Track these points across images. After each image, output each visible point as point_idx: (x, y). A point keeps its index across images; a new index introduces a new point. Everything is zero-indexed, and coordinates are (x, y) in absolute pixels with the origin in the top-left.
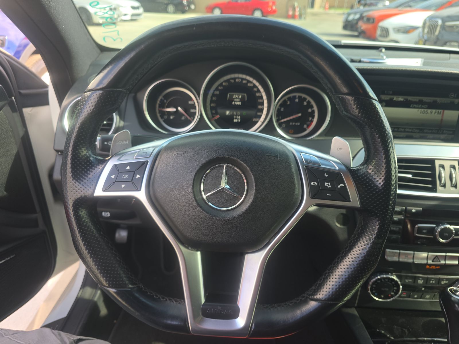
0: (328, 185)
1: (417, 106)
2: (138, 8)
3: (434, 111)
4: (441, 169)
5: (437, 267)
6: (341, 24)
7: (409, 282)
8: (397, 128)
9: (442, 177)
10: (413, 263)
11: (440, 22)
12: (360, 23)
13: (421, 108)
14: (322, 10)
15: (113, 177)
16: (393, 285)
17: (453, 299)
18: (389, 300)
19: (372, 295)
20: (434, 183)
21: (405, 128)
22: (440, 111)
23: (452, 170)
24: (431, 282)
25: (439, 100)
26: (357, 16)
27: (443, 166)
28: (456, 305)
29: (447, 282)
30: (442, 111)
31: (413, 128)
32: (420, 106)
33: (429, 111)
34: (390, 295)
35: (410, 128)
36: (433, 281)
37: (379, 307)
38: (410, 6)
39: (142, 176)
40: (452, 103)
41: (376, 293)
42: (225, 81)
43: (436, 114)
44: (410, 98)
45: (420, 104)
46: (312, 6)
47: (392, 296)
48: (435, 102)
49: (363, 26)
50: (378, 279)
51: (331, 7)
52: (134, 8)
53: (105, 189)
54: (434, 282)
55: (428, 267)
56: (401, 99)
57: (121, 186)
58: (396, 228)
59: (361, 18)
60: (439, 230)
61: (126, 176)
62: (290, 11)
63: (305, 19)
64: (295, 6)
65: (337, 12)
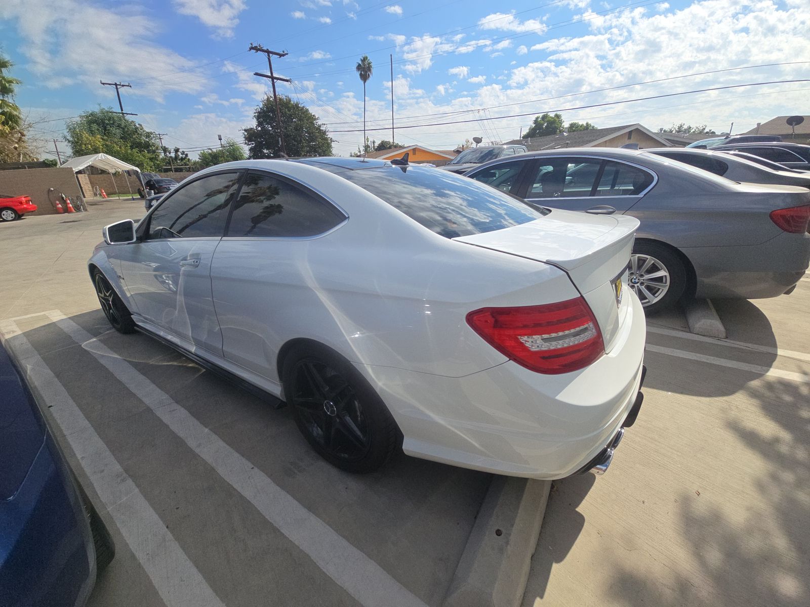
14: (99, 198)
62: (58, 204)
63: (86, 210)
64: (63, 198)
65: (121, 198)
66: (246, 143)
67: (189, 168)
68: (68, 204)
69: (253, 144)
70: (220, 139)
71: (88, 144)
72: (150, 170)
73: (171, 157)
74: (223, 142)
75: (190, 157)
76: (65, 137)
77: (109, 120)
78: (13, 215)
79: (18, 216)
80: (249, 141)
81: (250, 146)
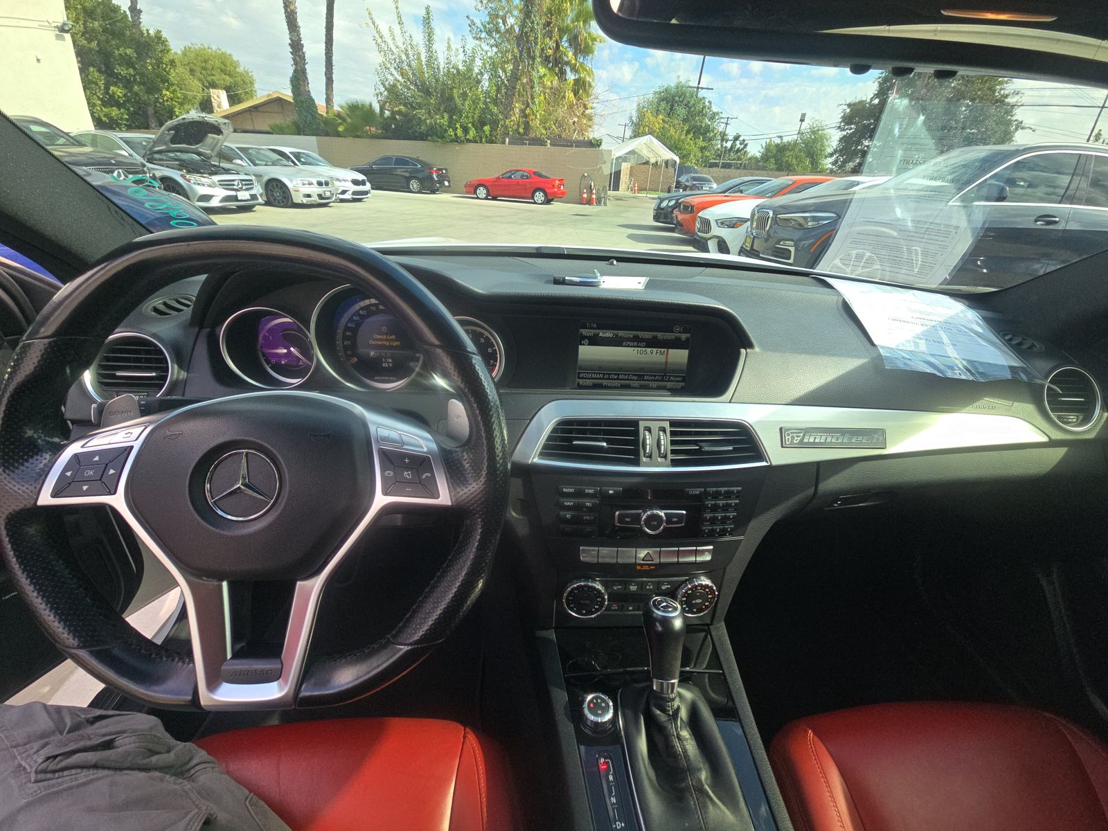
0: (408, 475)
1: (632, 344)
2: (363, 183)
3: (655, 350)
4: (647, 433)
5: (652, 567)
6: (651, 213)
7: (618, 589)
8: (608, 374)
9: (647, 445)
10: (617, 564)
11: (771, 214)
12: (676, 212)
13: (637, 347)
14: (629, 193)
15: (69, 474)
16: (596, 595)
17: (655, 615)
18: (593, 616)
19: (570, 611)
20: (636, 453)
21: (618, 375)
22: (663, 350)
23: (661, 433)
24: (648, 587)
25: (660, 335)
26: (673, 203)
27: (649, 430)
28: (658, 624)
29: (669, 586)
30: (666, 350)
31: (629, 375)
32: (636, 344)
33: (649, 350)
34: (593, 610)
35: (626, 375)
36: (649, 586)
37: (581, 627)
38: (741, 192)
39: (119, 471)
40: (678, 339)
41: (575, 607)
42: (362, 309)
43: (658, 354)
44: (621, 333)
45: (637, 342)
46: (616, 188)
47: (597, 610)
48: (655, 338)
49: (679, 216)
50: (574, 589)
51: (641, 190)
52: (355, 182)
53: (55, 494)
54: (651, 587)
55: (638, 567)
56: (608, 334)
57: (82, 489)
58: (590, 516)
59: (677, 205)
60: (644, 517)
61: (91, 473)
62: (584, 193)
63: (605, 204)
64: (591, 186)
65: (648, 195)
66: (839, 127)
67: (741, 164)
68: (593, 194)
69: (851, 129)
70: (802, 120)
71: (646, 126)
72: (695, 163)
73: (726, 147)
74: (805, 125)
75: (748, 149)
76: (631, 118)
77: (680, 97)
78: (543, 199)
79: (548, 201)
80: (847, 124)
81: (845, 133)
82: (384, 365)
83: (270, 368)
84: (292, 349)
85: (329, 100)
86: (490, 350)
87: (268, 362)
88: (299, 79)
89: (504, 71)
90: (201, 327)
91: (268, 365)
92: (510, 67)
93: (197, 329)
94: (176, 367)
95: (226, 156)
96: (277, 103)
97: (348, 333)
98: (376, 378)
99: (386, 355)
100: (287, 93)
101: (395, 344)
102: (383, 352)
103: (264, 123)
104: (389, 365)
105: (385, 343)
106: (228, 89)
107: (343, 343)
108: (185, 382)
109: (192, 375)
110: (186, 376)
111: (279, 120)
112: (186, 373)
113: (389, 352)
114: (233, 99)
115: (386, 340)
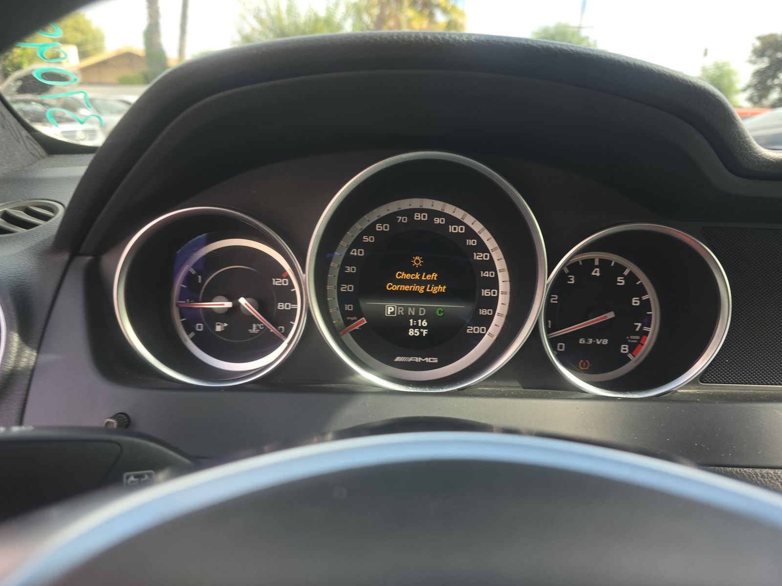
42: (382, 220)
82: (411, 332)
83: (193, 339)
84: (242, 301)
85: (181, 51)
86: (635, 302)
87: (189, 328)
88: (152, 32)
89: (370, 15)
90: (75, 253)
91: (188, 333)
92: (376, 11)
93: (66, 257)
94: (16, 338)
95: (71, 106)
96: (127, 57)
97: (349, 269)
98: (398, 359)
99: (417, 312)
100: (138, 46)
101: (435, 290)
102: (412, 307)
103: (111, 75)
104: (421, 333)
105: (416, 288)
106: (79, 45)
107: (339, 287)
108: (32, 372)
109: (46, 358)
110: (33, 358)
111: (127, 73)
112: (35, 354)
113: (423, 307)
114: (83, 55)
115: (420, 282)
